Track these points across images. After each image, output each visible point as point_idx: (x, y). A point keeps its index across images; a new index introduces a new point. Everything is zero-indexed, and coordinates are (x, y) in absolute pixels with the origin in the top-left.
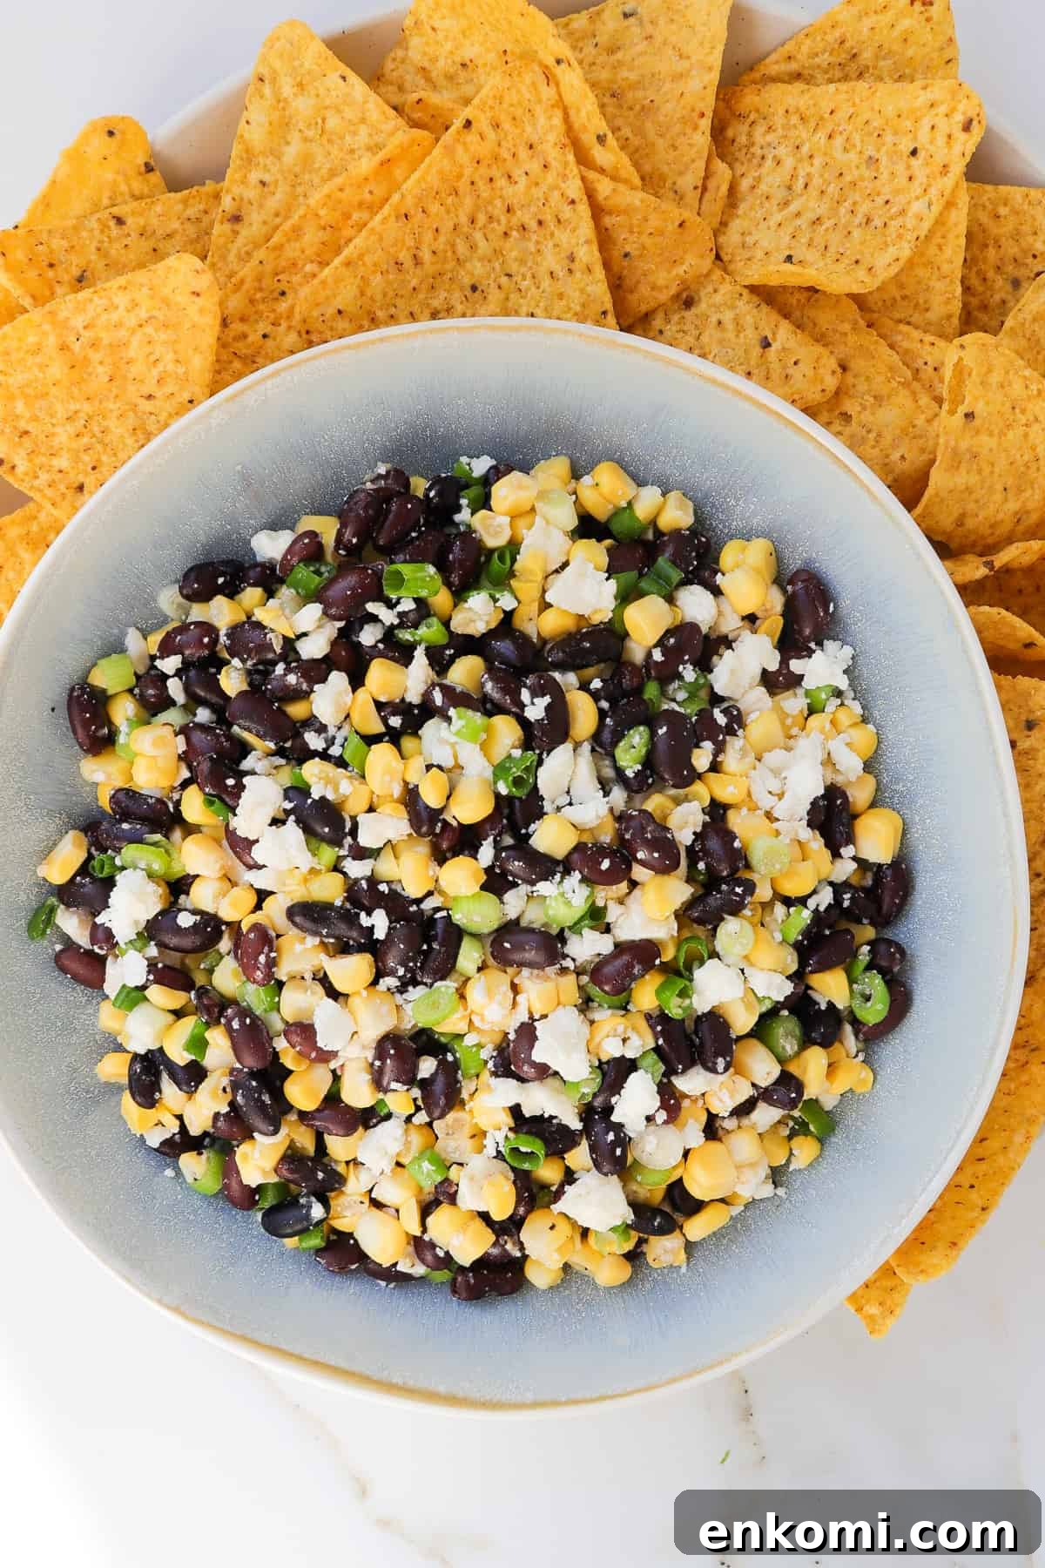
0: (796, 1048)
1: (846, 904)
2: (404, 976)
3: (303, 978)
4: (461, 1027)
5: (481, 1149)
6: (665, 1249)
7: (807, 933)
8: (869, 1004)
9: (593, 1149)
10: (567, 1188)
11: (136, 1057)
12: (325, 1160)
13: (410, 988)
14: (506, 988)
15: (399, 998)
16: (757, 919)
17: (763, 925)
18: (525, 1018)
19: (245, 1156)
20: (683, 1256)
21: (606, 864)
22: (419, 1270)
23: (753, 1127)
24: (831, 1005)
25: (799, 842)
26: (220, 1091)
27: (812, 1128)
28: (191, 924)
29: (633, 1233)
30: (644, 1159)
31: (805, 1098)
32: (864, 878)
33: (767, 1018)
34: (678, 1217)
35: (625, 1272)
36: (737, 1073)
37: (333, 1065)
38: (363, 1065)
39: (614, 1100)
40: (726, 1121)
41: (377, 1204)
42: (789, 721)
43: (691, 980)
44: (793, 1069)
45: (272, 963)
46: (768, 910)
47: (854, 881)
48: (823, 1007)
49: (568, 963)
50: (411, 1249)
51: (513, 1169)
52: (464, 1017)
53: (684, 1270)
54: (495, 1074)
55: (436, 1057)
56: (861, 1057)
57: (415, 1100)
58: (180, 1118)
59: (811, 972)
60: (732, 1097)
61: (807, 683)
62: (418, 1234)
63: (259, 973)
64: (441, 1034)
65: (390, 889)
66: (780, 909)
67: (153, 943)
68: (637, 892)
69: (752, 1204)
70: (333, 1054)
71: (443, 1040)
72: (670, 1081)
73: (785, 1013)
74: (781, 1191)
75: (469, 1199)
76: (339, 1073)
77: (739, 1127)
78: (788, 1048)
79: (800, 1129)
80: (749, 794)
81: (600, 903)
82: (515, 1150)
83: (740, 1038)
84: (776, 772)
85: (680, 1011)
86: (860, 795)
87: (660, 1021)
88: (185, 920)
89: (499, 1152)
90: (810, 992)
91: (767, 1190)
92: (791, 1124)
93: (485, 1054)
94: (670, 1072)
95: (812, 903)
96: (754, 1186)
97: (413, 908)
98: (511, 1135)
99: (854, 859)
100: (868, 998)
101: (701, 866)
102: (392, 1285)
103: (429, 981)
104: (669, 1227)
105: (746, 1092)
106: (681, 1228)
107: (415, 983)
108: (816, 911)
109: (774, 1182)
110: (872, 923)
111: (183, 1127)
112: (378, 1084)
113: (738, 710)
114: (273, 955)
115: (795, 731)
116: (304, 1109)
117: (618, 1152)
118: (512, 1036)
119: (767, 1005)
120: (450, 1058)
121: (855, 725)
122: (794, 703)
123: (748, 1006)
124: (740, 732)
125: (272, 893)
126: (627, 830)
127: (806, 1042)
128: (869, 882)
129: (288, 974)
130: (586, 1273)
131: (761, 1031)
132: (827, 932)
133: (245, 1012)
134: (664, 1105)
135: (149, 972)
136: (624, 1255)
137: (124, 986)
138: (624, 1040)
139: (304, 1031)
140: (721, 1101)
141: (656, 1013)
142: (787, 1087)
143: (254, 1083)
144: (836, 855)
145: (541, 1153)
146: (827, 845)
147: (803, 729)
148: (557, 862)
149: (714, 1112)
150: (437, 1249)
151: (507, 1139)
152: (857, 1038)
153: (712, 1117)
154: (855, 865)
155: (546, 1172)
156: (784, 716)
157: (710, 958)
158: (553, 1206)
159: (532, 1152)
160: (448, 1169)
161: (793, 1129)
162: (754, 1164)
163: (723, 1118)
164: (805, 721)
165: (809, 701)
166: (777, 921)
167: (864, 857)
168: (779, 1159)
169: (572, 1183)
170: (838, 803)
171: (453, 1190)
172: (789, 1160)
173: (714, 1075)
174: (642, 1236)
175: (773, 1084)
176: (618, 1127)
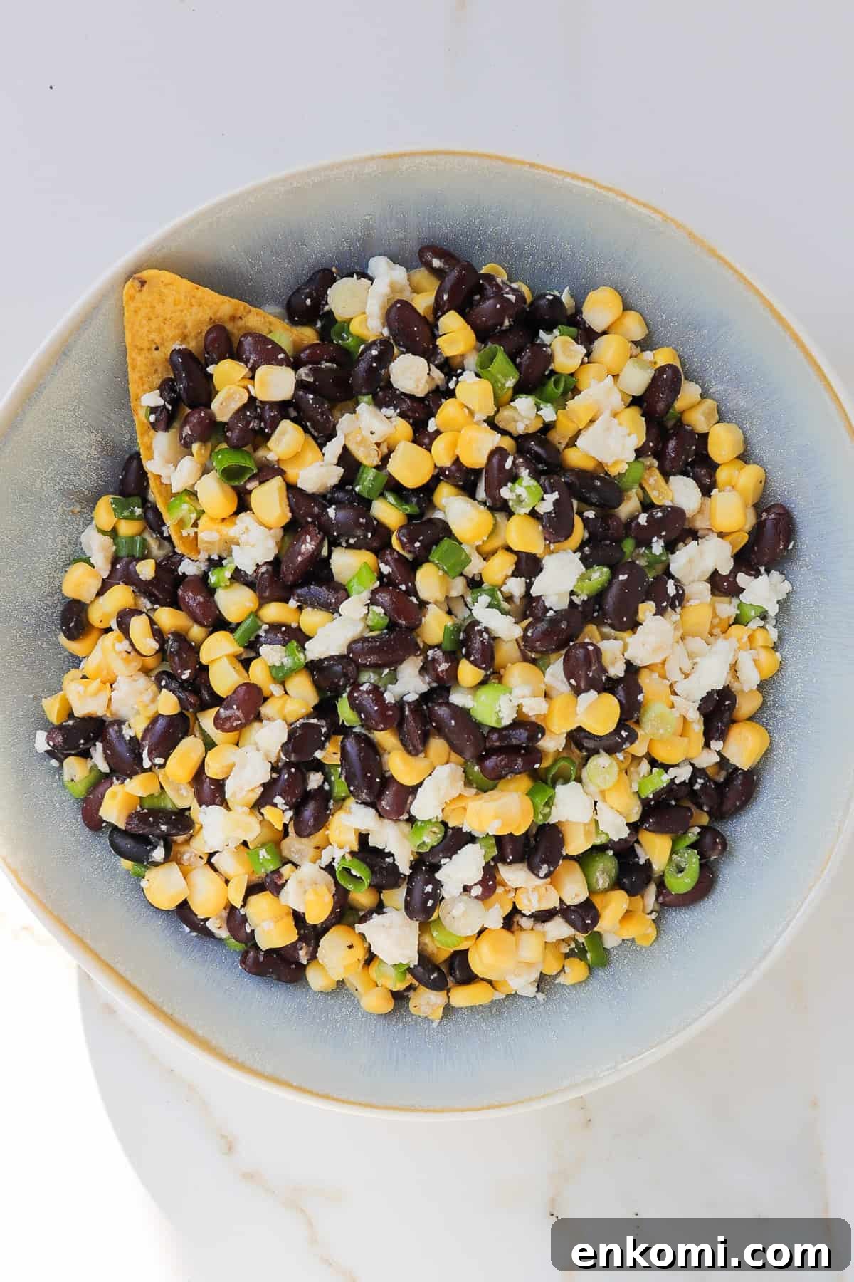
0: (606, 885)
1: (697, 787)
5: (316, 858)
6: (427, 1002)
7: (657, 794)
8: (680, 875)
9: (409, 893)
10: (375, 915)
16: (624, 766)
17: (626, 772)
20: (439, 1013)
23: (544, 934)
24: (648, 864)
25: (684, 718)
27: (589, 956)
29: (409, 977)
30: (446, 921)
31: (595, 929)
32: (718, 773)
33: (598, 850)
34: (450, 980)
35: (388, 1006)
36: (551, 883)
39: (443, 861)
40: (524, 919)
41: (212, 866)
42: (716, 621)
43: (554, 793)
44: (597, 901)
46: (636, 762)
47: (709, 772)
48: (642, 862)
50: (225, 914)
51: (337, 883)
53: (435, 1025)
56: (654, 916)
59: (647, 829)
60: (539, 901)
61: (744, 597)
62: (239, 907)
66: (645, 766)
69: (513, 996)
72: (496, 867)
73: (611, 852)
74: (541, 996)
75: (292, 897)
77: (532, 929)
78: (601, 882)
79: (578, 953)
80: (664, 663)
82: (346, 870)
83: (568, 857)
84: (691, 656)
86: (746, 706)
89: (332, 865)
90: (636, 845)
91: (531, 991)
92: (573, 945)
94: (501, 858)
95: (672, 772)
96: (523, 984)
98: (348, 857)
99: (719, 753)
100: (681, 870)
102: (194, 934)
104: (440, 985)
105: (553, 903)
106: (449, 991)
108: (673, 780)
109: (538, 987)
110: (709, 813)
113: (683, 590)
115: (717, 631)
117: (430, 903)
119: (601, 840)
121: (766, 647)
122: (727, 609)
123: (587, 834)
124: (678, 609)
127: (617, 884)
128: (721, 778)
130: (355, 993)
131: (584, 860)
132: (673, 802)
134: (482, 883)
136: (391, 991)
142: (585, 915)
144: (707, 745)
145: (367, 882)
146: (704, 733)
147: (724, 632)
149: (519, 907)
150: (247, 924)
151: (344, 857)
152: (657, 899)
153: (515, 911)
154: (718, 759)
155: (362, 897)
156: (715, 615)
157: (575, 780)
158: (356, 925)
159: (360, 878)
160: (284, 864)
161: (572, 950)
162: (530, 965)
163: (524, 915)
164: (730, 626)
165: (738, 612)
166: (639, 774)
167: (727, 755)
168: (552, 970)
169: (379, 914)
170: (727, 703)
171: (280, 882)
172: (558, 974)
173: (534, 877)
174: (415, 982)
175: (576, 906)
176: (438, 885)
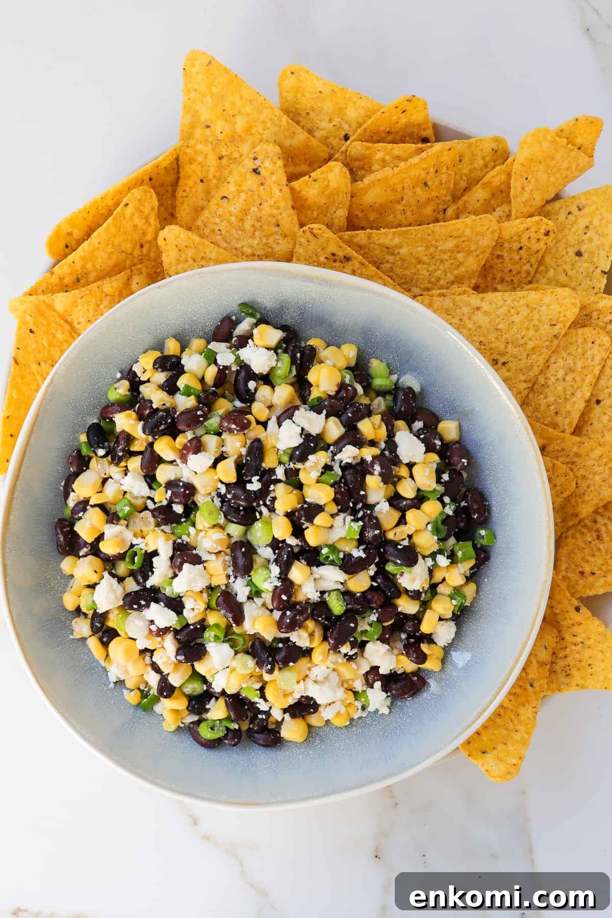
0: (187, 693)
1: (260, 716)
2: (227, 498)
3: (223, 446)
4: (199, 526)
5: (135, 536)
6: (82, 628)
7: (247, 699)
8: (210, 730)
9: (136, 592)
10: (116, 579)
11: (179, 359)
12: (127, 455)
13: (220, 499)
14: (220, 549)
15: (214, 494)
16: (254, 674)
17: (251, 677)
18: (204, 559)
19: (130, 416)
20: (78, 637)
21: (284, 597)
22: (71, 503)
23: (146, 672)
24: (207, 711)
25: (293, 692)
26: (163, 403)
27: (145, 700)
28: (250, 388)
29: (92, 612)
30: (130, 618)
31: (161, 699)
32: (272, 724)
33: (204, 680)
34: (100, 634)
35: (70, 607)
36: (175, 664)
37: (178, 461)
38: (179, 476)
39: (162, 603)
40: (149, 658)
41: (104, 481)
42: (350, 682)
43: (223, 642)
44: (176, 693)
45: (231, 431)
46: (257, 679)
47: (271, 719)
48: (207, 707)
49: (232, 579)
50: (81, 499)
51: (126, 552)
52: (204, 526)
53: (71, 637)
54: (174, 543)
55: (183, 513)
56: (182, 725)
57: (161, 502)
58: (148, 381)
59: (226, 700)
60: (164, 663)
61: (369, 691)
62: (90, 504)
63: (226, 424)
64: (195, 516)
65: (271, 491)
66: (258, 686)
67: (238, 368)
68: (268, 612)
69: (105, 671)
70: (185, 461)
71: (192, 516)
72: (171, 631)
73: (205, 688)
74: (112, 685)
75: (111, 531)
76: (174, 463)
77: (146, 665)
78: (187, 689)
79: (144, 694)
80: (316, 665)
81: (263, 595)
82: (135, 554)
83: (193, 666)
84: (327, 678)
85: (207, 636)
86: (314, 720)
87: (202, 626)
88: (252, 385)
89: (134, 546)
90: (214, 698)
91: (113, 679)
92: (146, 690)
93: (185, 537)
94: (176, 632)
95: (261, 701)
96: (114, 673)
97: (261, 502)
98: (143, 552)
99: (284, 718)
100: (212, 729)
101: (281, 645)
102: (62, 488)
103: (224, 510)
104: (95, 630)
105: (165, 670)
106: (94, 635)
107: (222, 502)
108: (257, 703)
109: (117, 682)
110: (249, 729)
111: (144, 382)
112: (170, 485)
113: (355, 658)
114: (236, 432)
115: (346, 685)
116: (155, 445)
117: (135, 606)
118: (194, 552)
119: (209, 679)
120: (183, 520)
121: (349, 714)
122: (359, 685)
123: (210, 671)
124: (345, 662)
125: (266, 430)
126: (301, 607)
127: (191, 698)
128: (271, 726)
129: (225, 439)
130: (69, 588)
131: (196, 675)
132: (246, 707)
133: (206, 417)
134: (159, 630)
135: (224, 366)
136: (79, 606)
137: (216, 353)
138: (193, 609)
139: (197, 446)
140: (161, 658)
141: (206, 623)
142: (167, 689)
143: (169, 421)
144: (285, 711)
145: (134, 567)
146: (290, 706)
147: (346, 689)
148: (286, 574)
149: (155, 653)
150: (82, 513)
151: (141, 549)
152: (191, 723)
153: (152, 652)
154: (280, 720)
155: (122, 568)
156: (353, 680)
157: (235, 650)
158: (106, 572)
159: (134, 563)
160: (125, 519)
161: (144, 690)
162: (126, 672)
163: (151, 657)
164: (351, 690)
165: (360, 692)
166: (252, 684)
167: (284, 723)
168: (129, 684)
169: (118, 581)
170: (312, 710)
171: (114, 522)
172: (128, 689)
173: (174, 653)
174: (90, 616)
175: (170, 683)
176: (148, 606)
